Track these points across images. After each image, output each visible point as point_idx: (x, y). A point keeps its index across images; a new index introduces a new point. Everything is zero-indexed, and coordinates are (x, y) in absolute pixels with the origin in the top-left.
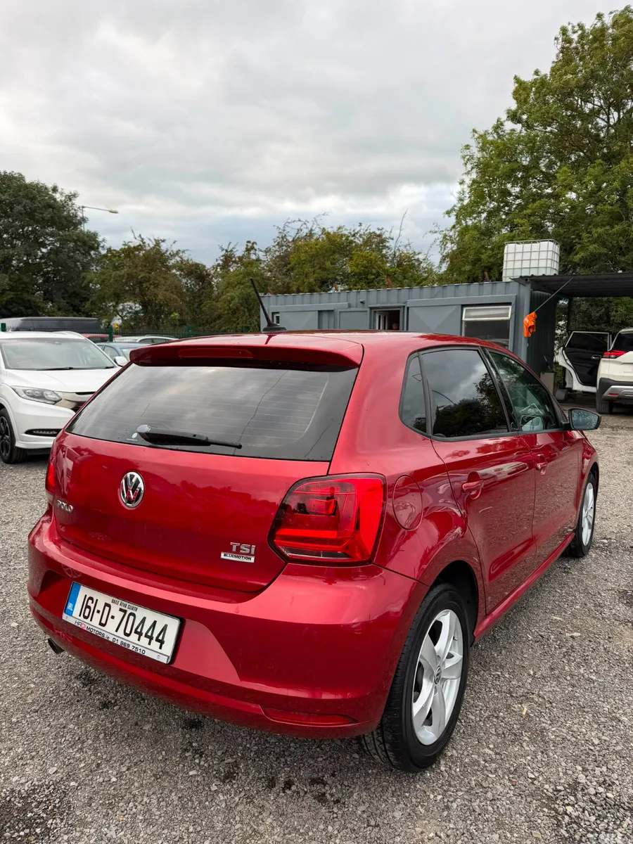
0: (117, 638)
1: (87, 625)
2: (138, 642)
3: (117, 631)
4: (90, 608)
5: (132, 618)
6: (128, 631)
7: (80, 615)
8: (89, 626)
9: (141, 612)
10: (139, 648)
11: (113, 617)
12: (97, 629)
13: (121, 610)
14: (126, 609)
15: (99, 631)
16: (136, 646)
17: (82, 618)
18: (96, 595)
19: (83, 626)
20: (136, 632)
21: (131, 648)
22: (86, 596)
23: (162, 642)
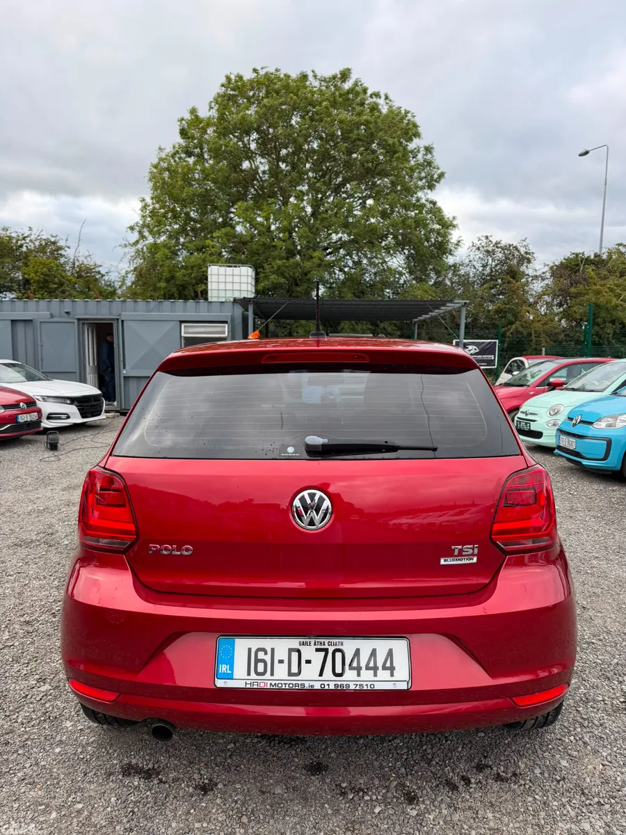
0: (326, 683)
1: (269, 682)
2: (359, 679)
3: (321, 674)
4: (264, 661)
5: (338, 655)
6: (339, 670)
7: (249, 674)
8: (273, 683)
9: (349, 646)
10: (364, 683)
11: (308, 662)
12: (288, 682)
13: (317, 650)
14: (326, 646)
15: (294, 682)
16: (359, 683)
17: (253, 675)
18: (267, 643)
19: (262, 685)
20: (351, 667)
21: (352, 687)
22: (250, 650)
23: (392, 669)
